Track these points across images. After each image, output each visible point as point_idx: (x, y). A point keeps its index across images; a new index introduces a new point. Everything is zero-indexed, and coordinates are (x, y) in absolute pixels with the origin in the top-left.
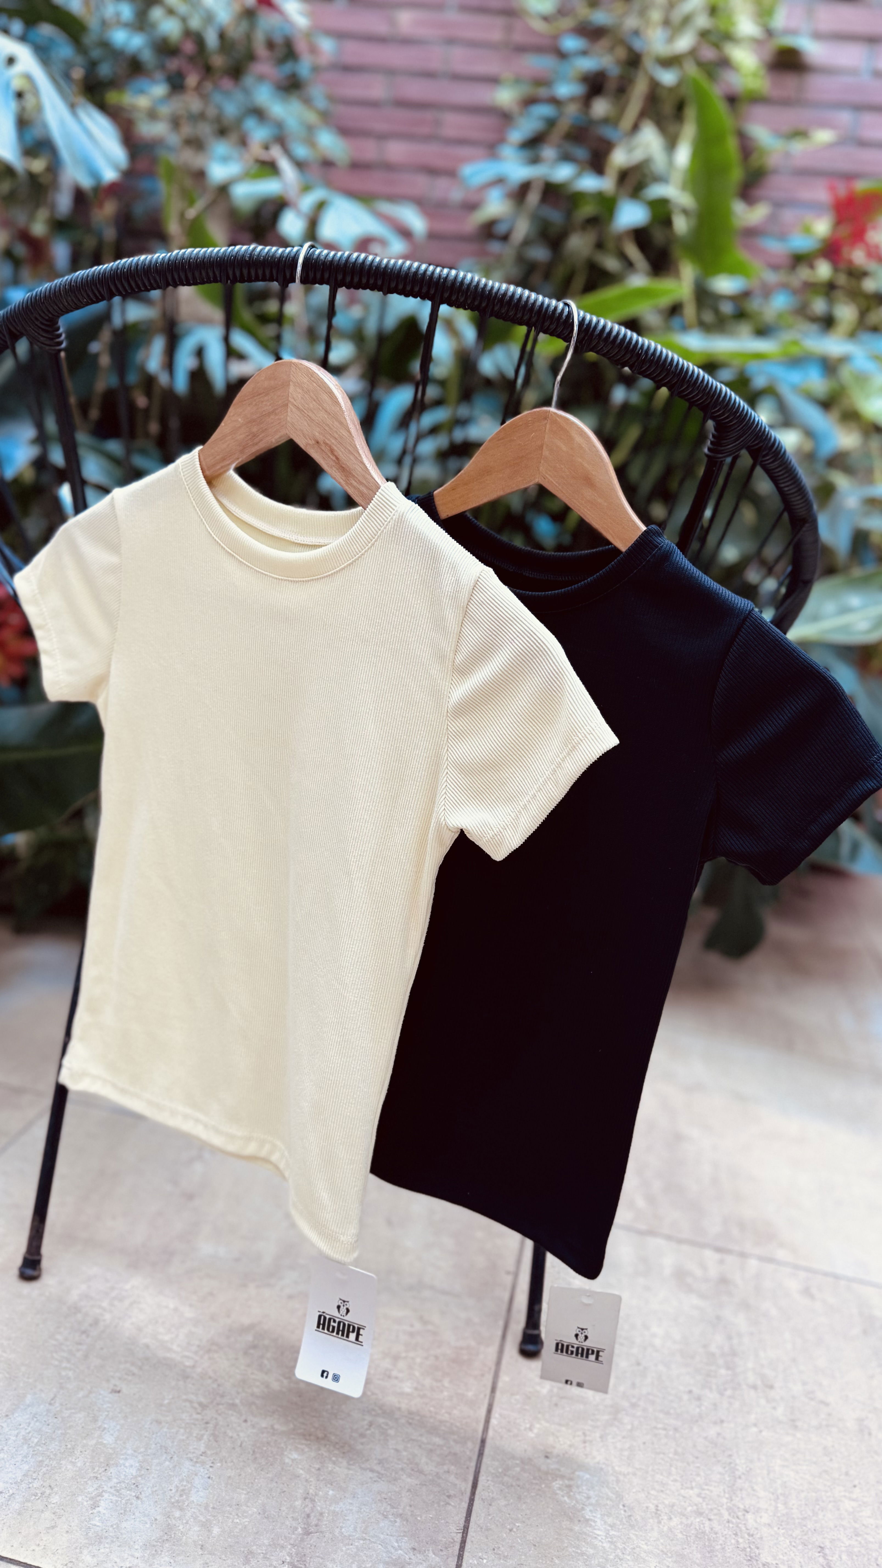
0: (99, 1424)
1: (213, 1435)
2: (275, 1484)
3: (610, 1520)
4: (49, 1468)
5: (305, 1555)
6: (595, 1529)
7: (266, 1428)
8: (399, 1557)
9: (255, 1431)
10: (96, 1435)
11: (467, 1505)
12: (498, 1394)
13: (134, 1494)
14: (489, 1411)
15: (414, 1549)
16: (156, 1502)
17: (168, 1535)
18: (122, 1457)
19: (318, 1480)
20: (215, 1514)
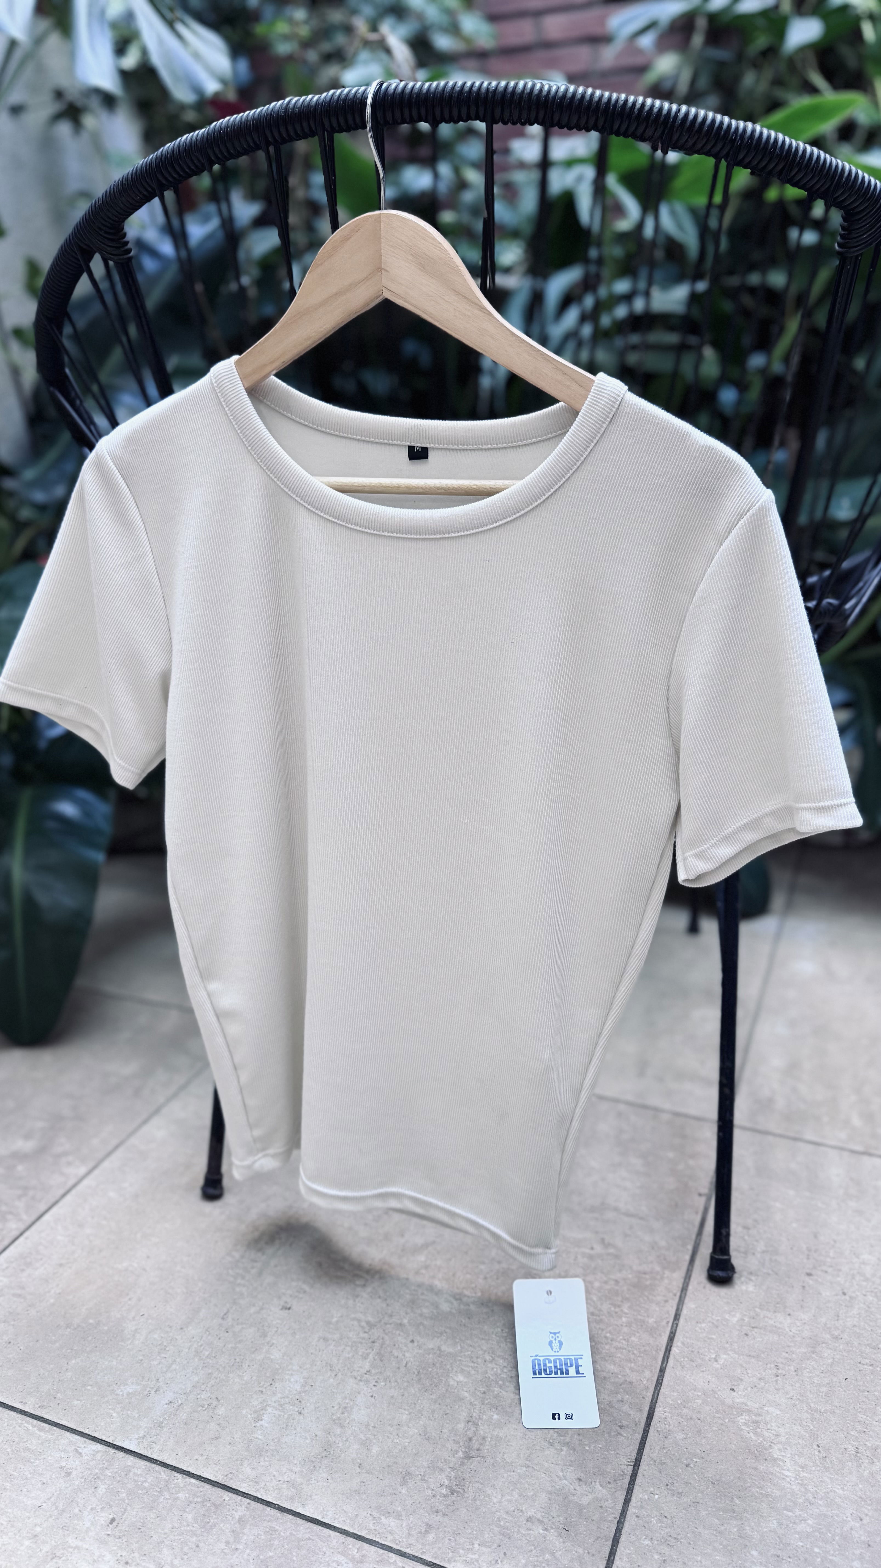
0: (268, 1339)
1: (379, 1354)
2: (438, 1406)
3: (801, 1461)
4: (218, 1380)
5: (464, 1479)
6: (783, 1470)
7: (433, 1349)
8: (563, 1487)
9: (420, 1351)
10: (264, 1350)
11: (641, 1436)
12: (682, 1321)
13: (297, 1410)
14: (671, 1339)
15: (580, 1480)
16: (318, 1418)
17: (327, 1452)
18: (287, 1372)
19: (483, 1404)
20: (376, 1434)
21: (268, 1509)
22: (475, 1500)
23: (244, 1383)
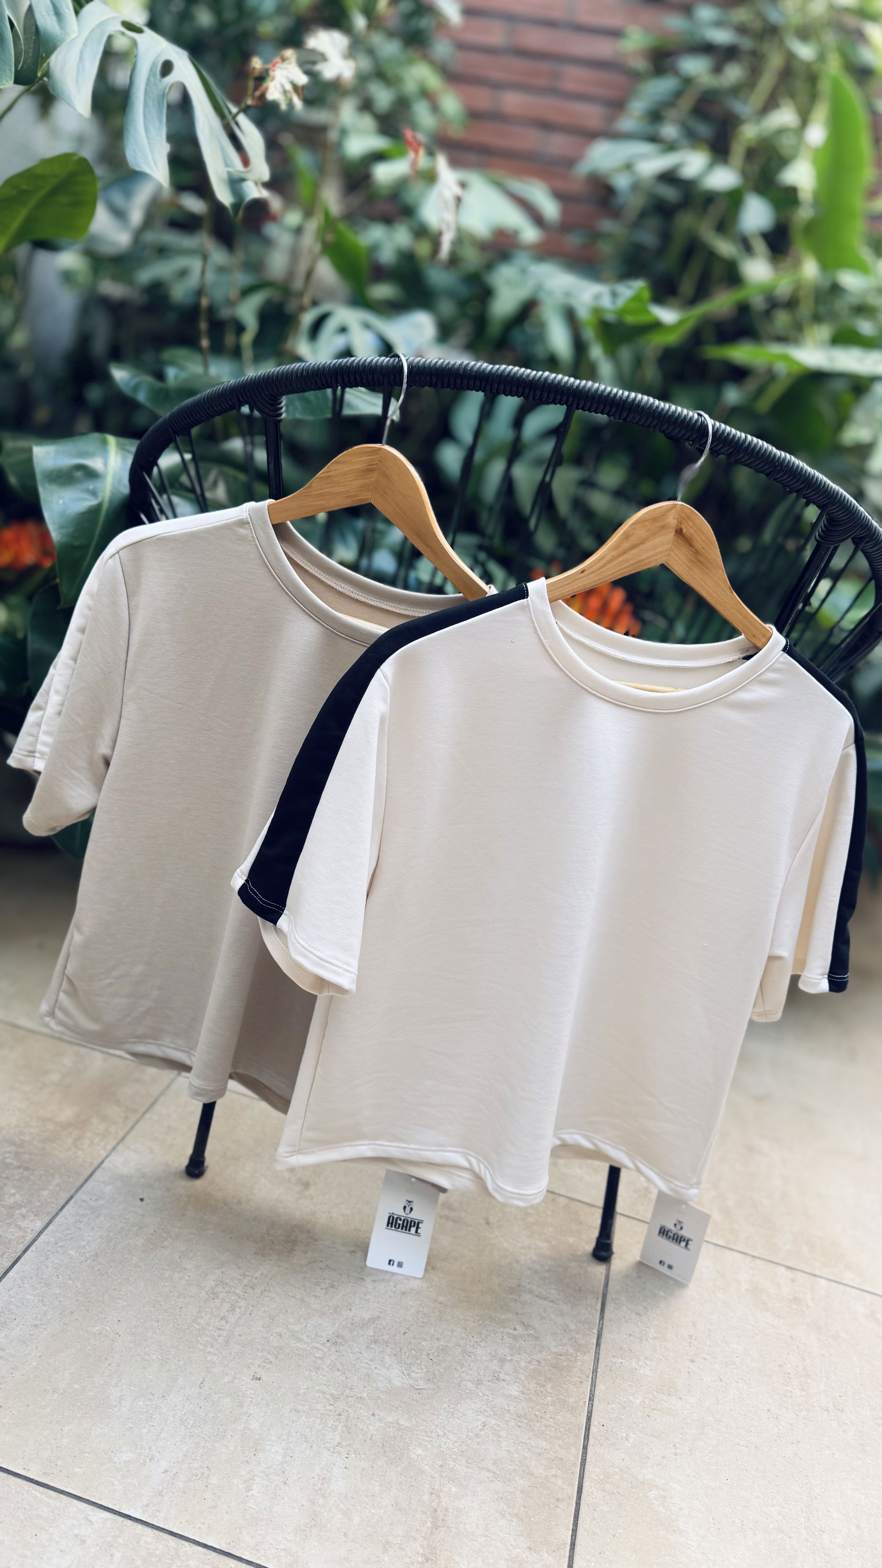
0: (245, 1409)
1: (346, 1426)
2: (404, 1478)
3: (701, 1532)
4: (205, 1450)
6: (688, 1540)
7: (392, 1423)
8: (517, 1555)
9: (382, 1425)
10: (243, 1421)
11: (574, 1509)
12: (596, 1402)
13: (282, 1480)
15: (530, 1548)
16: (302, 1488)
19: (442, 1477)
20: (354, 1504)
23: (230, 1452)
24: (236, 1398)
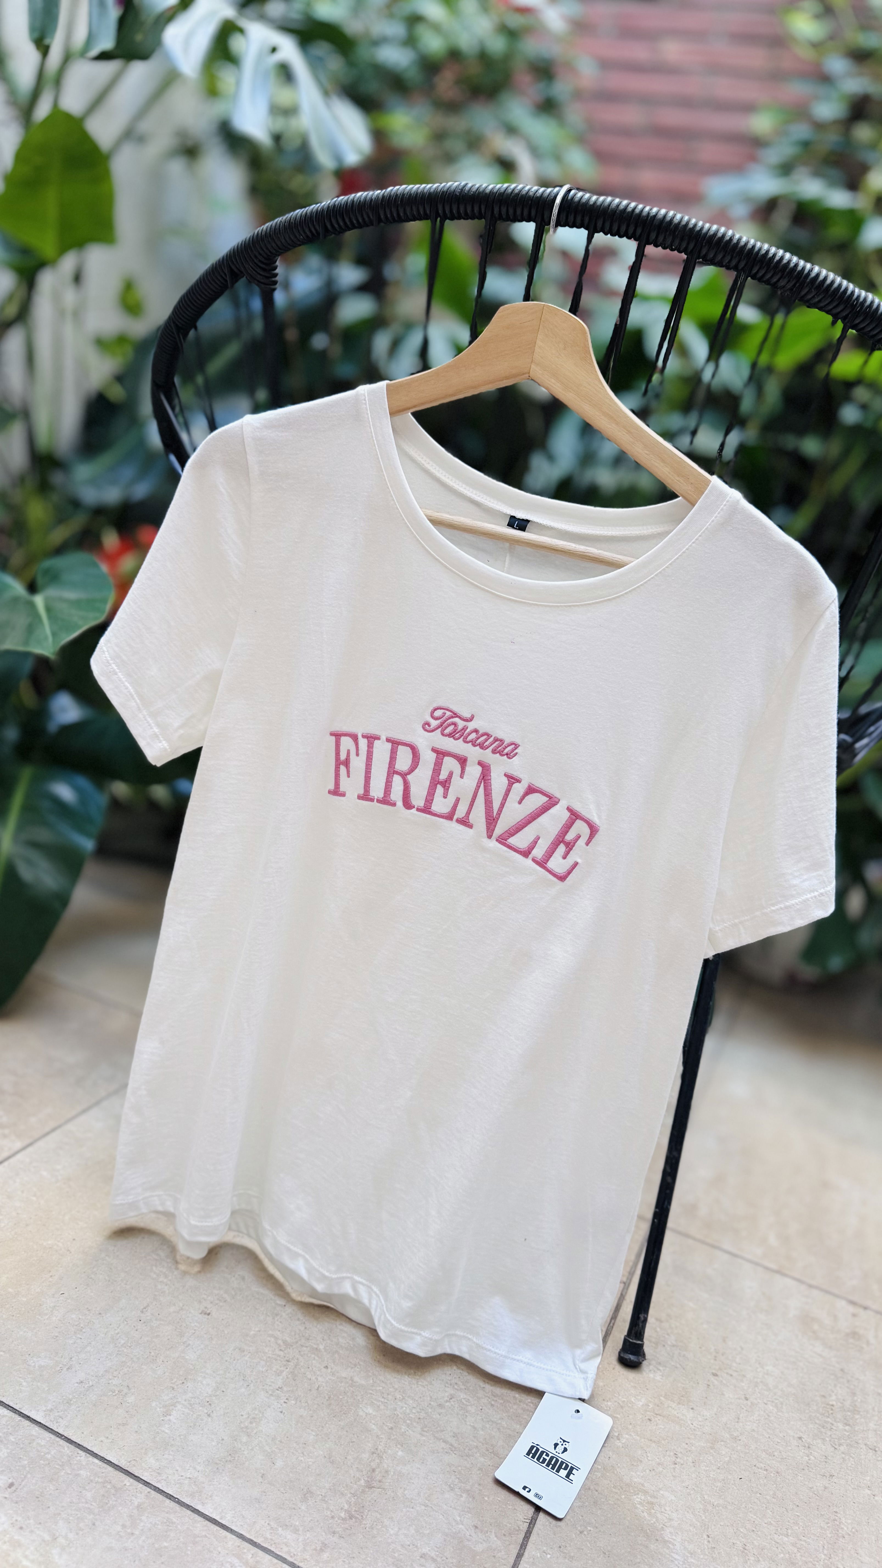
0: (185, 1339)
1: (292, 1373)
2: (345, 1433)
3: (690, 1547)
4: (130, 1370)
5: (363, 1507)
6: (673, 1552)
7: (345, 1378)
8: (459, 1532)
9: (334, 1378)
10: (180, 1349)
13: (206, 1412)
16: (226, 1423)
17: (232, 1457)
18: (201, 1374)
19: (389, 1439)
20: (281, 1448)
21: (168, 1501)
22: (372, 1528)
23: (156, 1376)
24: (178, 1327)
